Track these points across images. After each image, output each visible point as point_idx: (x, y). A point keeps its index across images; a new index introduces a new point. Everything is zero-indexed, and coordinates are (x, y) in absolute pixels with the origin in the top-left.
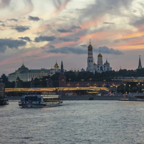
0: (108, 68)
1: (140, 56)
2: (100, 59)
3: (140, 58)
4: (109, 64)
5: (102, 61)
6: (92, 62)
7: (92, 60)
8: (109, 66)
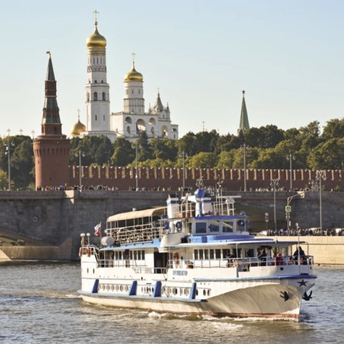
0: (165, 127)
1: (244, 92)
2: (136, 91)
3: (244, 99)
4: (167, 110)
5: (143, 99)
6: (104, 99)
7: (104, 94)
8: (168, 120)
